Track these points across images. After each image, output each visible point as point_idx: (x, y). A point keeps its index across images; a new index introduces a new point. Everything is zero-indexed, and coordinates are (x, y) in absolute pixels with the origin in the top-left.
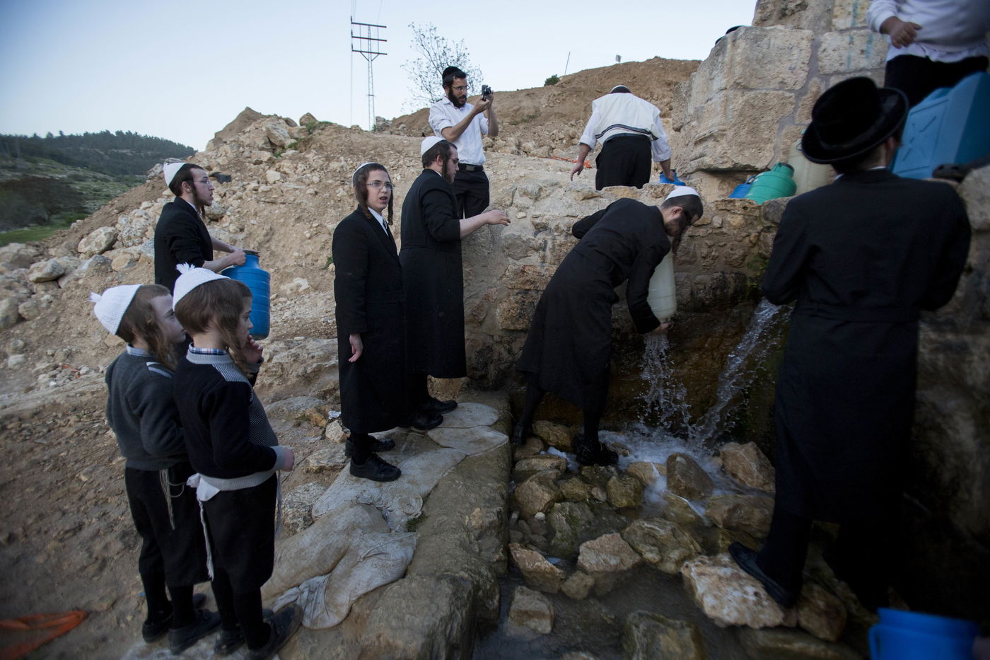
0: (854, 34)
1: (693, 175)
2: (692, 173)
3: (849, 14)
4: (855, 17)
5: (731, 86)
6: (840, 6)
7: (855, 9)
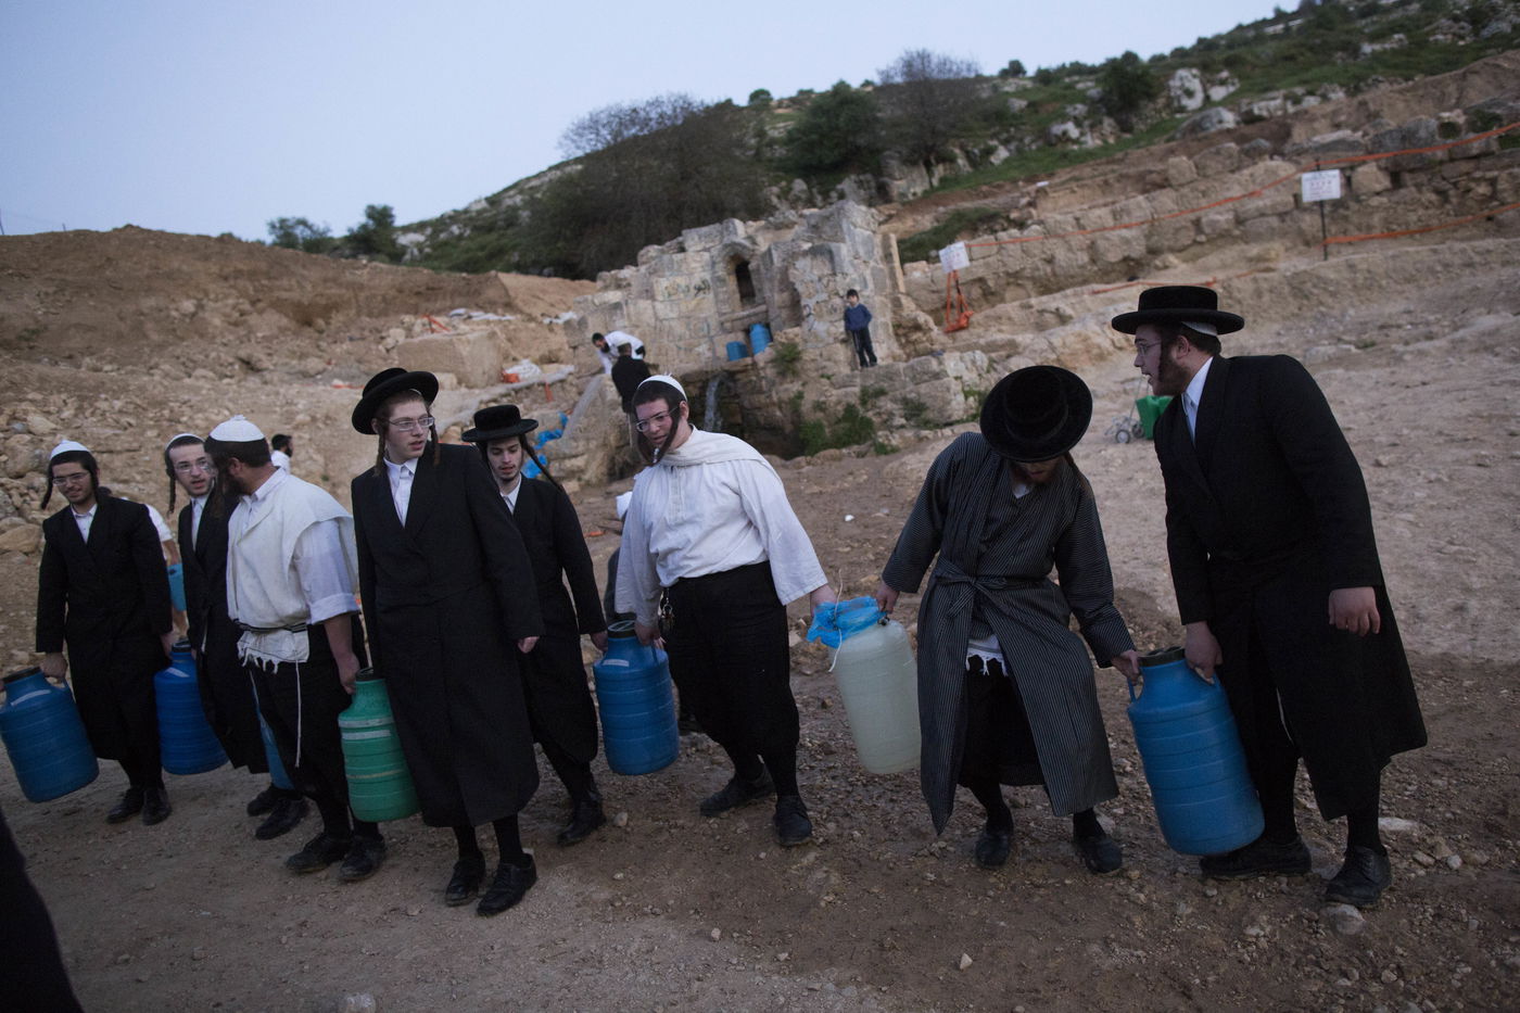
6: (657, 291)
7: (662, 293)
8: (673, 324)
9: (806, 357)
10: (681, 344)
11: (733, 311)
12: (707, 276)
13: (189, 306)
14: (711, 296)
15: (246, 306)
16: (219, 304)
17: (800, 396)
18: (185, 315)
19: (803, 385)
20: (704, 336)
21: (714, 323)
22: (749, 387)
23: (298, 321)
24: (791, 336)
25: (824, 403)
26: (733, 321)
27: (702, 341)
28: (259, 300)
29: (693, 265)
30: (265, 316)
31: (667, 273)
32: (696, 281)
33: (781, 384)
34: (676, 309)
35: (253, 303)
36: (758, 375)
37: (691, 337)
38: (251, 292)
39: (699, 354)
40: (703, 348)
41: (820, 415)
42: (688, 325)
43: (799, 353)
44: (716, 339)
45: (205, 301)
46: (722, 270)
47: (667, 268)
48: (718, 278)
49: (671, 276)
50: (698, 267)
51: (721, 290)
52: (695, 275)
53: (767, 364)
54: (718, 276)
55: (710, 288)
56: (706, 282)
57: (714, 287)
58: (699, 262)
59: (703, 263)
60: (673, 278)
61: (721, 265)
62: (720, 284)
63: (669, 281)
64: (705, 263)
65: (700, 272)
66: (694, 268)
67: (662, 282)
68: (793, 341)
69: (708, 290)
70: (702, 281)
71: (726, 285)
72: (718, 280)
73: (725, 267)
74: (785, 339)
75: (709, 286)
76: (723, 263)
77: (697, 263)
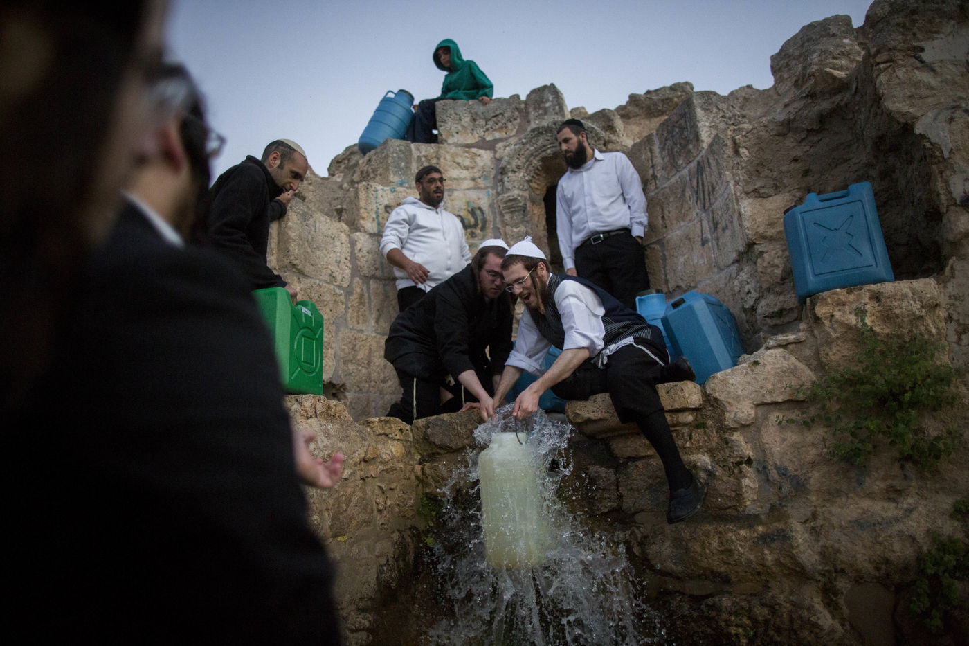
3: (374, 220)
4: (379, 224)
5: (283, 267)
6: (365, 209)
7: (377, 217)
12: (483, 200)
31: (394, 178)
32: (457, 206)
46: (521, 187)
47: (395, 167)
48: (509, 204)
49: (401, 185)
50: (465, 179)
51: (512, 231)
52: (456, 194)
53: (761, 410)
54: (511, 198)
55: (487, 226)
56: (478, 212)
57: (495, 223)
58: (467, 168)
59: (475, 170)
60: (405, 191)
61: (521, 175)
62: (512, 218)
63: (395, 194)
64: (481, 173)
65: (468, 189)
66: (455, 179)
67: (380, 193)
68: (917, 327)
69: (483, 229)
70: (470, 209)
71: (527, 221)
72: (509, 208)
73: (529, 181)
74: (874, 318)
75: (484, 221)
76: (526, 171)
77: (461, 171)
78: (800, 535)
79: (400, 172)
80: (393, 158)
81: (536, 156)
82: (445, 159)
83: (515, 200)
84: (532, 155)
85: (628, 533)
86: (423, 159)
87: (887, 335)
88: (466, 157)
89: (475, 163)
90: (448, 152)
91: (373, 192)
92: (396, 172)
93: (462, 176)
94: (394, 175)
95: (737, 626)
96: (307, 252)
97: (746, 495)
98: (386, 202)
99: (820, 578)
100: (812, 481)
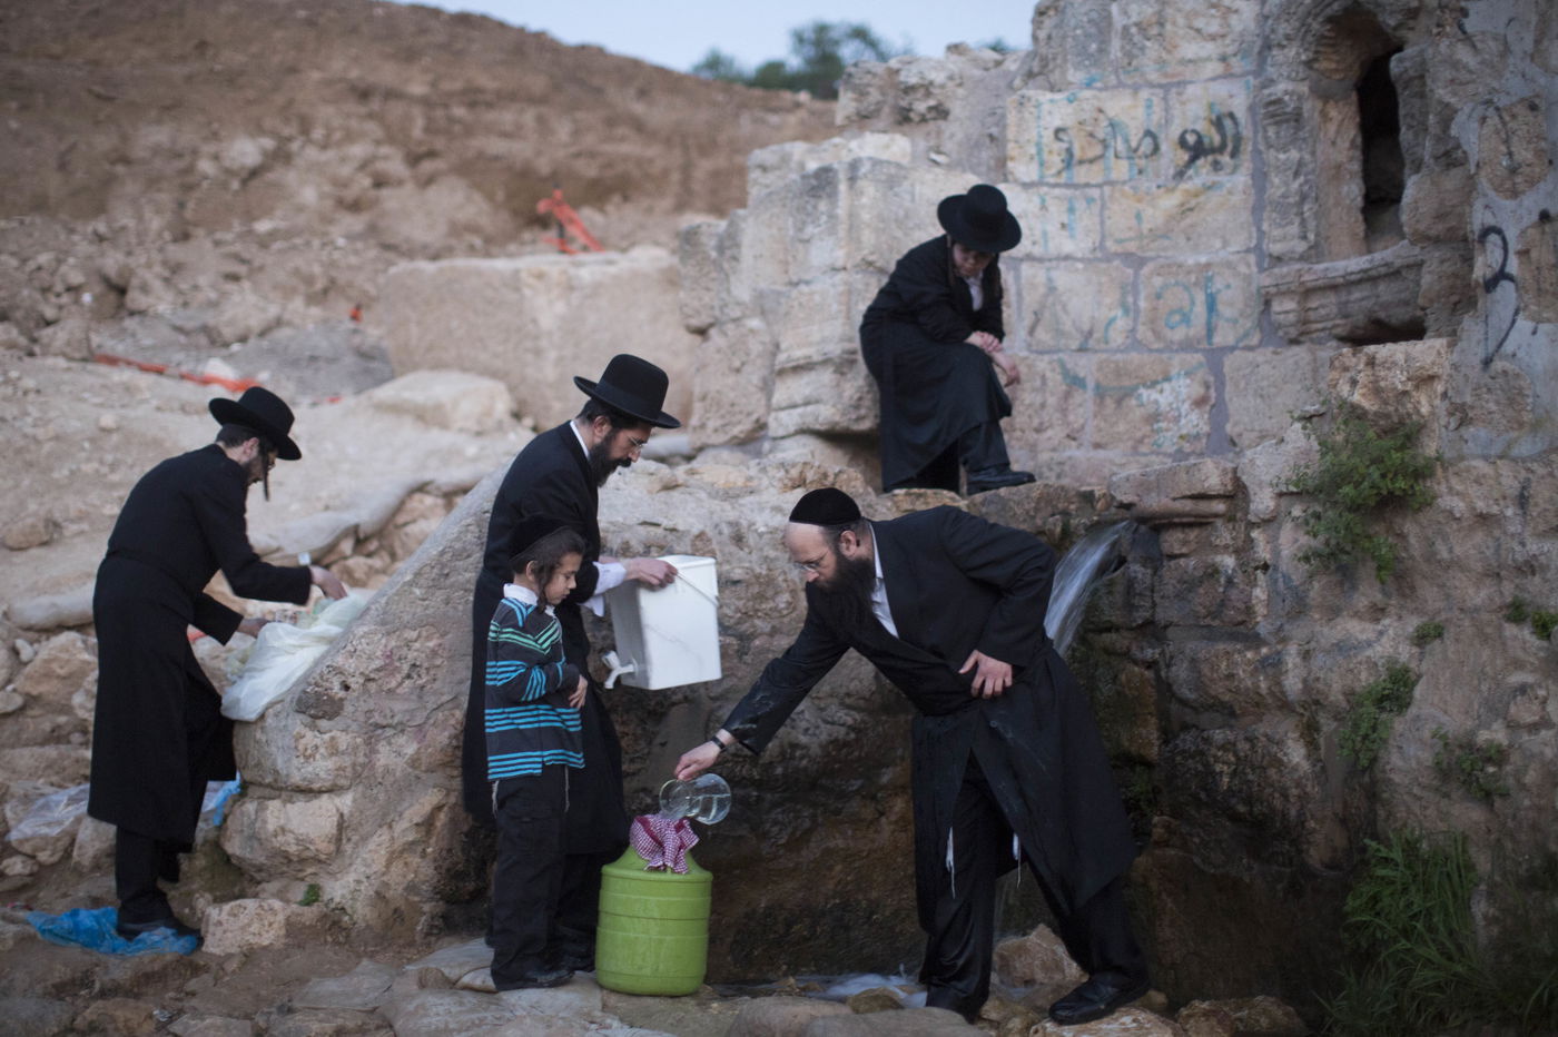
0: (1046, 194)
1: (787, 443)
2: (783, 438)
3: (1032, 158)
4: (1042, 164)
5: (855, 266)
6: (1016, 142)
7: (1040, 152)
8: (1062, 278)
9: (1453, 496)
10: (1085, 366)
11: (1315, 252)
12: (1237, 99)
13: (246, 150)
14: (1238, 180)
15: (395, 165)
16: (330, 154)
17: (1396, 691)
18: (229, 172)
19: (1422, 638)
20: (1187, 346)
21: (1234, 296)
22: (1201, 599)
23: (515, 213)
24: (1398, 380)
25: (1498, 756)
26: (1308, 292)
27: (1177, 362)
28: (432, 154)
29: (1190, 49)
30: (432, 192)
31: (1075, 76)
32: (1191, 114)
33: (1333, 613)
34: (1086, 220)
35: (414, 160)
36: (1243, 550)
37: (1135, 344)
38: (417, 131)
39: (1154, 418)
40: (1175, 394)
41: (1468, 815)
42: (1129, 289)
43: (1421, 473)
44: (1230, 362)
45: (295, 146)
46: (1294, 74)
47: (1079, 55)
48: (1271, 108)
49: (1089, 85)
50: (1209, 59)
51: (1277, 158)
52: (1190, 90)
53: (1284, 502)
54: (1273, 98)
55: (1242, 148)
56: (1228, 123)
57: (1255, 144)
58: (1213, 38)
59: (1228, 41)
60: (1095, 97)
61: (1293, 52)
62: (1278, 133)
63: (1075, 103)
64: (1237, 44)
65: (1213, 79)
66: (1190, 61)
67: (1046, 107)
68: (1403, 405)
69: (1234, 155)
70: (1214, 117)
71: (1304, 140)
72: (1273, 116)
73: (1309, 64)
74: (1364, 390)
75: (1238, 139)
76: (1302, 45)
77: (1203, 44)
78: (1292, 658)
79: (1087, 63)
80: (1074, 38)
81: (1317, 15)
82: (1174, 23)
83: (1278, 101)
84: (1309, 13)
85: (1157, 651)
86: (1134, 30)
87: (1375, 413)
88: (1213, 16)
89: (1229, 26)
90: (1179, 10)
91: (1032, 110)
92: (1079, 63)
93: (1203, 54)
94: (1076, 69)
95: (1224, 763)
96: (895, 238)
97: (1257, 609)
98: (1058, 123)
99: (1302, 711)
100: (1312, 594)
